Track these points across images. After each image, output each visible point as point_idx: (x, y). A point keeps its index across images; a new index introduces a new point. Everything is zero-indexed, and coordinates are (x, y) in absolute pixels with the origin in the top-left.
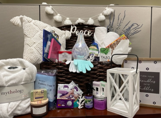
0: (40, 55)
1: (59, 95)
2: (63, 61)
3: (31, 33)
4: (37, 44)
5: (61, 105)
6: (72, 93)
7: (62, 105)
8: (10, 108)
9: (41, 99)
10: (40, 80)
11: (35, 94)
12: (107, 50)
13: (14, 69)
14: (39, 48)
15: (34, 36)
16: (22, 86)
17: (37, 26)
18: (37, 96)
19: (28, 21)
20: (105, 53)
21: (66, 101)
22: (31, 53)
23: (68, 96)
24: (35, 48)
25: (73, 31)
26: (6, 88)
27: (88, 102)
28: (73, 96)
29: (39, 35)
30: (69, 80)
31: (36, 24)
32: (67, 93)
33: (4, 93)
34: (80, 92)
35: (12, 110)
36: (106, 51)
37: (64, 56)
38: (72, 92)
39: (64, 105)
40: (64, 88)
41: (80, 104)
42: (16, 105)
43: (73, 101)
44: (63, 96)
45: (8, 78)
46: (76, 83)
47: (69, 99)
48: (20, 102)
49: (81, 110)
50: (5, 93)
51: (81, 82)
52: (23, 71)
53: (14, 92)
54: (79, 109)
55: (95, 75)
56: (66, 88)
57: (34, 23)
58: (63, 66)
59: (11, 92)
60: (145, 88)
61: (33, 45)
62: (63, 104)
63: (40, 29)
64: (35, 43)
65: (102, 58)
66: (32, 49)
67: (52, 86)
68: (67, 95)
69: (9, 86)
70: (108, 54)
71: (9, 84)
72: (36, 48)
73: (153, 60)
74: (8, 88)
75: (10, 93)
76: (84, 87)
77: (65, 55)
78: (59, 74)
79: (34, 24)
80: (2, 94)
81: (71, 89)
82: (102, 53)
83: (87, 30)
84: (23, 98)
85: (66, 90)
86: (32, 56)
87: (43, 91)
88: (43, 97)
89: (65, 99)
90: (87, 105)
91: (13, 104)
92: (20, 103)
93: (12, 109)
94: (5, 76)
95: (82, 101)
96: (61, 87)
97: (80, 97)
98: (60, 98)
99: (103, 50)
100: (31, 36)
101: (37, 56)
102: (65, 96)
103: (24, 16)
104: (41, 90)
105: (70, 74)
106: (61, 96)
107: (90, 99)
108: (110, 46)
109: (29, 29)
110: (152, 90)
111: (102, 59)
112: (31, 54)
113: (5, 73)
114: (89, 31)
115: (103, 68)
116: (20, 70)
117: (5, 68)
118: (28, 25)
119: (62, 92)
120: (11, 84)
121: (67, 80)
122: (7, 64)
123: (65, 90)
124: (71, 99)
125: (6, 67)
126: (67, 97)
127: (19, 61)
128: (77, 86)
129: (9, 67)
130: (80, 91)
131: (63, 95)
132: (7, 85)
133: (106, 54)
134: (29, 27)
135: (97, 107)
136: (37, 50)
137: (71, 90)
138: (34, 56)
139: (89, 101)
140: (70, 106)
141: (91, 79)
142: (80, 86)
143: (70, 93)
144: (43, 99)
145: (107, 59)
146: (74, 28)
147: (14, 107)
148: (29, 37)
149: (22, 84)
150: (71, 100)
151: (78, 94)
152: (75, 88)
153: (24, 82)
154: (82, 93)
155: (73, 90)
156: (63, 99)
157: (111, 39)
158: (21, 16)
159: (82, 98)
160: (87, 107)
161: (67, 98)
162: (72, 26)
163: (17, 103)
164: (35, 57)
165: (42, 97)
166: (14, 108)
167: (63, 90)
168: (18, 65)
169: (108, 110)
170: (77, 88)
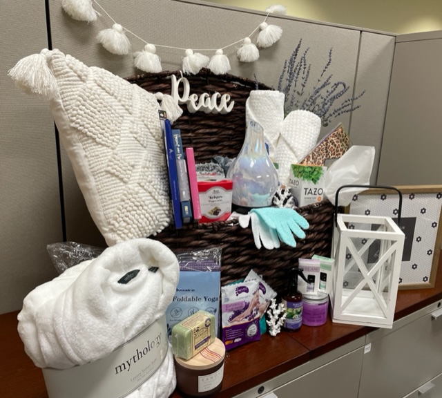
0: (159, 208)
1: (226, 316)
2: (209, 213)
3: (106, 129)
4: (139, 169)
5: (234, 339)
6: (256, 304)
7: (237, 340)
9: (205, 345)
11: (194, 336)
12: (318, 173)
14: (150, 182)
15: (119, 140)
17: (112, 95)
18: (198, 340)
19: (79, 76)
20: (313, 179)
21: (245, 327)
22: (137, 206)
23: (249, 313)
24: (143, 187)
27: (296, 316)
28: (257, 310)
29: (131, 132)
31: (107, 89)
32: (247, 306)
33: (123, 367)
34: (271, 294)
36: (316, 175)
37: (214, 199)
38: (256, 299)
39: (240, 339)
40: (237, 295)
41: (274, 324)
44: (237, 318)
47: (251, 320)
48: (159, 371)
51: (268, 268)
52: (152, 277)
53: (145, 351)
54: (273, 337)
56: (244, 294)
57: (103, 86)
59: (140, 354)
61: (131, 175)
63: (123, 105)
64: (133, 166)
65: (307, 193)
66: (137, 193)
67: (218, 298)
68: (247, 312)
70: (319, 181)
72: (145, 187)
75: (136, 358)
76: (273, 278)
77: (216, 195)
79: (99, 86)
82: (306, 181)
84: (162, 357)
85: (242, 300)
86: (142, 216)
87: (208, 322)
88: (210, 337)
89: (241, 322)
90: (294, 323)
95: (281, 315)
96: (231, 293)
97: (273, 306)
98: (230, 325)
99: (310, 172)
100: (113, 141)
101: (153, 213)
102: (242, 314)
103: (56, 51)
104: (205, 321)
106: (231, 319)
107: (299, 307)
109: (92, 109)
112: (138, 212)
117: (110, 285)
118: (88, 94)
119: (234, 307)
123: (240, 298)
126: (246, 318)
128: (261, 279)
130: (269, 291)
131: (237, 313)
133: (315, 181)
134: (92, 100)
135: (314, 321)
136: (150, 193)
137: (254, 296)
138: (147, 215)
139: (299, 313)
140: (254, 336)
144: (209, 342)
148: (103, 145)
150: (254, 321)
151: (267, 301)
152: (261, 286)
153: (160, 310)
154: (275, 294)
155: (257, 293)
156: (236, 323)
158: (46, 52)
159: (277, 308)
160: (292, 328)
161: (248, 318)
164: (150, 218)
165: (207, 340)
167: (237, 301)
169: (334, 321)
170: (263, 287)
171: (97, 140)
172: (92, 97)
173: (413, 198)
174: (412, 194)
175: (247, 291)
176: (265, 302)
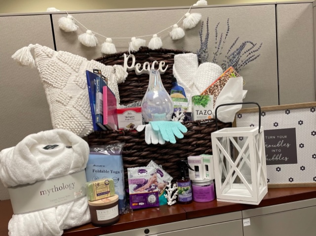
0: (86, 120)
1: (131, 187)
2: (127, 127)
3: (59, 80)
4: (75, 99)
5: (138, 203)
6: (154, 182)
7: (140, 204)
8: (60, 215)
9: (106, 196)
10: (95, 166)
11: (95, 187)
12: (206, 99)
13: (52, 148)
14: (81, 106)
15: (66, 85)
16: (70, 176)
17: (66, 63)
18: (100, 191)
19: (48, 55)
21: (145, 196)
22: (70, 118)
23: (149, 187)
24: (75, 108)
25: (130, 64)
26: (47, 182)
27: (184, 192)
28: (156, 186)
29: (74, 81)
30: (145, 160)
31: (63, 60)
32: (146, 182)
33: (44, 192)
34: (168, 178)
35: (64, 218)
36: (204, 101)
37: (128, 118)
38: (154, 179)
39: (143, 204)
40: (139, 174)
41: (169, 197)
42: (68, 211)
43: (157, 194)
44: (140, 189)
45: (47, 165)
46: (158, 164)
47: (151, 192)
48: (72, 203)
50: (47, 191)
51: (167, 161)
52: (68, 150)
53: (61, 188)
54: (169, 206)
55: (189, 145)
56: (144, 174)
57: (60, 59)
58: (131, 136)
60: (275, 158)
61: (69, 102)
62: (141, 202)
63: (72, 68)
64: (71, 98)
65: (199, 113)
66: (71, 111)
67: (120, 172)
69: (50, 179)
70: (208, 105)
71: (51, 175)
72: (77, 108)
73: (284, 108)
74: (50, 182)
75: (54, 190)
76: (172, 169)
77: (130, 116)
78: (125, 152)
79: (59, 59)
80: (42, 193)
81: (152, 175)
82: (196, 105)
83: (157, 61)
84: (76, 197)
85: (143, 178)
86: (73, 123)
88: (109, 191)
89: (142, 192)
90: (183, 197)
91: (63, 208)
92: (73, 206)
93: (63, 216)
94: (42, 161)
95: (174, 192)
96: (135, 172)
97: (169, 186)
98: (134, 193)
99: (199, 99)
100: (62, 85)
101: (81, 122)
102: (143, 187)
103: (37, 44)
104: (104, 181)
105: (145, 149)
107: (187, 186)
108: (208, 90)
109: (52, 70)
110: (286, 159)
111: (198, 115)
112: (70, 120)
113: (40, 157)
114: (161, 62)
115: (202, 131)
116: (63, 150)
117: (38, 149)
118: (50, 63)
119: (137, 181)
120: (54, 175)
121: (141, 160)
122: (40, 140)
123: (141, 177)
124: (154, 191)
125: (41, 147)
126: (146, 189)
127: (58, 133)
128: (160, 168)
129: (44, 146)
130: (166, 176)
131: (139, 186)
132: (48, 178)
133: (204, 105)
134: (53, 66)
135: (200, 198)
136: (80, 111)
137: (151, 176)
138: (76, 122)
139: (186, 190)
140: (154, 203)
141: (183, 154)
142: (165, 168)
143: (151, 181)
144: (109, 195)
145: (208, 116)
146: (130, 60)
147: (65, 213)
148: (57, 88)
149: (70, 174)
150: (153, 193)
151: (165, 182)
152: (158, 171)
153: (73, 169)
154: (171, 178)
155: (155, 175)
156: (139, 192)
157: (209, 77)
158: (31, 46)
159: (172, 187)
160: (182, 201)
161: (147, 190)
163: (69, 206)
164: (78, 125)
165: (107, 193)
166: (65, 216)
167: (138, 178)
168: (59, 142)
169: (218, 200)
170: (161, 172)
171: (54, 85)
172: (53, 64)
173: (289, 113)
174: (288, 110)
176: (163, 183)
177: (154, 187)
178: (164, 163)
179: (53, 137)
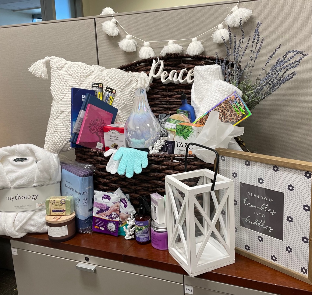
1: (96, 209)
2: (111, 146)
5: (99, 227)
6: (116, 211)
7: (101, 228)
8: (18, 221)
9: (61, 213)
11: (51, 204)
12: (188, 131)
13: (22, 161)
15: (63, 98)
16: (34, 188)
18: (55, 208)
21: (106, 222)
23: (109, 215)
26: (12, 190)
28: (118, 216)
30: (115, 185)
32: (107, 209)
33: (9, 198)
35: (21, 224)
36: (186, 133)
38: (116, 208)
39: (104, 229)
40: (103, 199)
41: (127, 231)
42: (27, 218)
43: (117, 224)
44: (102, 213)
45: (12, 176)
46: (125, 193)
47: (111, 220)
48: (32, 213)
49: (129, 242)
50: (11, 198)
51: (136, 192)
52: (35, 165)
53: (23, 198)
54: (126, 240)
55: (160, 180)
56: (107, 200)
59: (19, 197)
61: (58, 116)
62: (101, 227)
64: (63, 112)
66: (57, 125)
68: (108, 213)
69: (14, 188)
70: (189, 138)
71: (15, 185)
72: (63, 123)
73: (272, 163)
74: (15, 190)
75: (17, 198)
77: (114, 135)
81: (115, 203)
82: (177, 136)
83: (187, 69)
84: (37, 207)
85: (106, 204)
86: (56, 137)
87: (63, 202)
88: (65, 210)
89: (103, 218)
91: (23, 216)
92: (33, 215)
93: (21, 222)
94: (9, 172)
96: (99, 196)
98: (97, 216)
100: (59, 98)
102: (104, 213)
103: (52, 57)
104: (61, 199)
106: (98, 213)
107: (142, 226)
109: (57, 83)
110: (270, 229)
111: (178, 148)
112: (54, 134)
113: (10, 167)
114: (190, 71)
115: (176, 168)
116: (32, 163)
117: (9, 160)
119: (100, 206)
120: (17, 185)
121: (112, 184)
122: (13, 153)
123: (104, 202)
124: (114, 220)
125: (11, 159)
126: (107, 216)
127: (28, 148)
128: (126, 197)
129: (16, 157)
130: (130, 207)
131: (102, 211)
132: (12, 187)
134: (58, 79)
137: (114, 205)
138: (59, 137)
140: (113, 232)
141: (153, 188)
142: (131, 201)
143: (112, 209)
144: (64, 213)
146: (158, 66)
147: (23, 220)
148: (56, 101)
149: (34, 187)
150: (114, 221)
151: (127, 213)
153: (37, 182)
154: (135, 212)
155: (118, 204)
156: (101, 217)
158: (47, 58)
161: (108, 217)
162: (154, 60)
163: (29, 215)
164: (60, 139)
165: (63, 211)
166: (23, 222)
167: (101, 203)
168: (28, 156)
169: (169, 252)
170: (126, 202)
173: (277, 170)
174: (276, 166)
175: (109, 199)
176: (126, 213)
177: (115, 216)
178: (132, 193)
179: (24, 151)
